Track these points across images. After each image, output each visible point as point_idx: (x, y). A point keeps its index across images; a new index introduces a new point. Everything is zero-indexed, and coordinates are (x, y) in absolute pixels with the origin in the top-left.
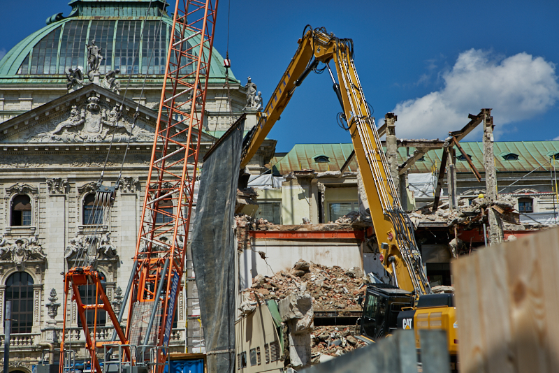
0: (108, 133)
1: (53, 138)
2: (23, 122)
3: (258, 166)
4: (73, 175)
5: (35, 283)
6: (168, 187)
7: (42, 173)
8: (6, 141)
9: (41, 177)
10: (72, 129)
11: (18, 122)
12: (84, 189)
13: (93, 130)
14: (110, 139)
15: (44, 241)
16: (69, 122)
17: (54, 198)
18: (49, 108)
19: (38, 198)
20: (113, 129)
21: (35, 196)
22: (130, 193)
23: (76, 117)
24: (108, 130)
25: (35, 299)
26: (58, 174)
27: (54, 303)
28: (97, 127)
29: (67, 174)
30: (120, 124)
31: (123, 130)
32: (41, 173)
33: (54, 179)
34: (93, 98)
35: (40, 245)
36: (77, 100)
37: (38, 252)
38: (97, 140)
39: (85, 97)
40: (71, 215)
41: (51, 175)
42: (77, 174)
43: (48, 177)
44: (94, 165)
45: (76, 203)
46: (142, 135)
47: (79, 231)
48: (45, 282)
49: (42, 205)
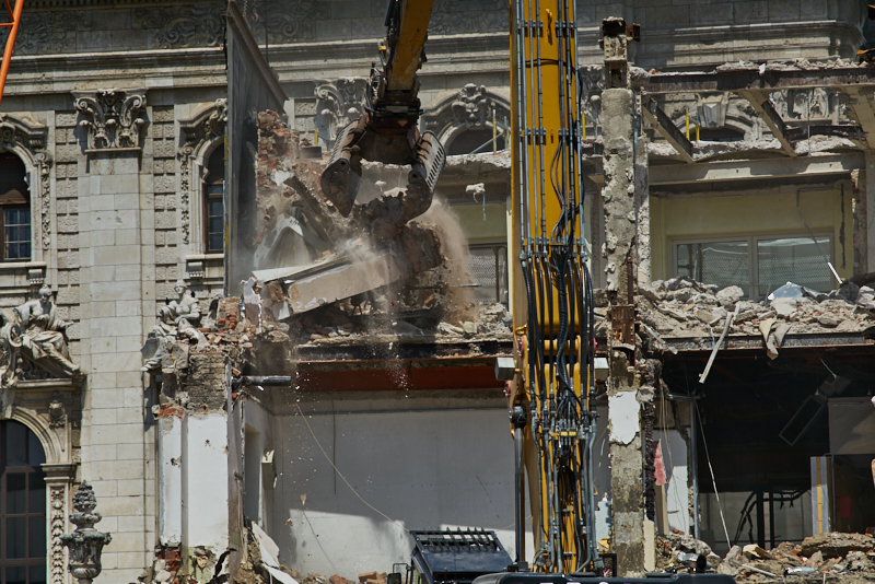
4: (164, 79)
5: (50, 461)
7: (61, 74)
9: (58, 87)
12: (201, 126)
15: (75, 313)
17: (104, 163)
19: (50, 163)
21: (39, 157)
25: (50, 513)
26: (114, 78)
27: (88, 532)
29: (143, 77)
32: (55, 74)
33: (99, 95)
35: (61, 330)
37: (55, 354)
40: (165, 220)
41: (90, 80)
42: (175, 76)
43: (79, 87)
45: (176, 180)
47: (187, 276)
48: (83, 455)
49: (67, 188)
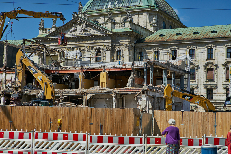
0: (83, 32)
1: (69, 34)
2: (60, 30)
3: (128, 40)
4: (74, 46)
6: (99, 49)
8: (57, 36)
10: (74, 31)
11: (59, 30)
13: (79, 31)
14: (83, 34)
16: (72, 29)
18: (66, 25)
20: (85, 31)
22: (89, 51)
23: (74, 27)
24: (83, 31)
26: (70, 46)
28: (80, 30)
29: (72, 46)
30: (86, 29)
31: (87, 31)
34: (78, 21)
36: (75, 22)
38: (79, 35)
39: (76, 21)
44: (80, 42)
46: (93, 32)
